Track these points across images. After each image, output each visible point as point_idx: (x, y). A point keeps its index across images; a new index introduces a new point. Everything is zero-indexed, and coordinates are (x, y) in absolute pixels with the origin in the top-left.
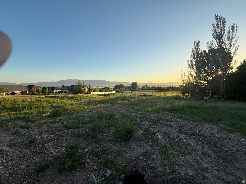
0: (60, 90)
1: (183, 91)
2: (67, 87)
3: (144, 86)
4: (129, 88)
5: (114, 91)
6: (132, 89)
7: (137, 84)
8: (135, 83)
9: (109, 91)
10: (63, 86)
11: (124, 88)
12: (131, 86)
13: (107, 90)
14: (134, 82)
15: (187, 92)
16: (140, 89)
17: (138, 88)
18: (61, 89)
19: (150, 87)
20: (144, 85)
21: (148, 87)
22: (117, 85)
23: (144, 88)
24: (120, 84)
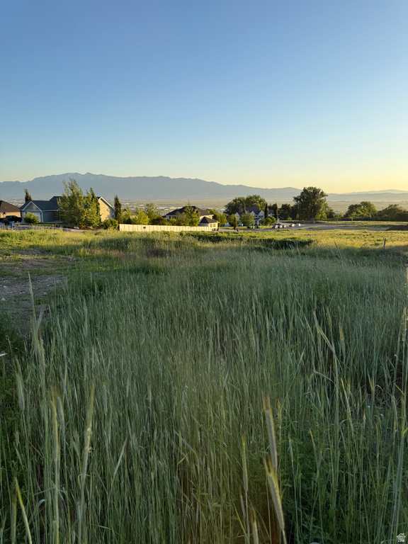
0: (18, 215)
2: (39, 203)
3: (356, 206)
4: (286, 213)
5: (216, 224)
6: (298, 216)
7: (323, 194)
8: (316, 191)
9: (192, 224)
10: (28, 199)
11: (262, 213)
12: (294, 203)
13: (184, 216)
14: (310, 188)
16: (331, 216)
17: (325, 215)
18: (21, 210)
20: (358, 201)
22: (239, 199)
23: (355, 213)
24: (251, 198)
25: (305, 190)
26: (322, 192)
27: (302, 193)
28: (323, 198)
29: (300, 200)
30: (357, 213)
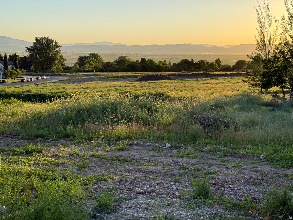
1: (264, 75)
3: (86, 58)
7: (56, 46)
8: (49, 41)
11: (1, 65)
12: (27, 54)
14: (43, 38)
15: (280, 82)
16: (68, 69)
17: (60, 67)
19: (112, 60)
20: (86, 53)
21: (102, 63)
23: (87, 65)
25: (37, 40)
26: (56, 43)
27: (34, 43)
28: (57, 49)
29: (33, 50)
30: (90, 64)
